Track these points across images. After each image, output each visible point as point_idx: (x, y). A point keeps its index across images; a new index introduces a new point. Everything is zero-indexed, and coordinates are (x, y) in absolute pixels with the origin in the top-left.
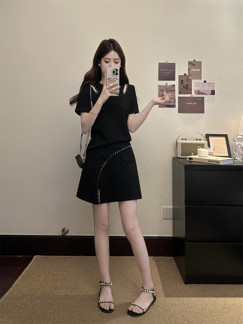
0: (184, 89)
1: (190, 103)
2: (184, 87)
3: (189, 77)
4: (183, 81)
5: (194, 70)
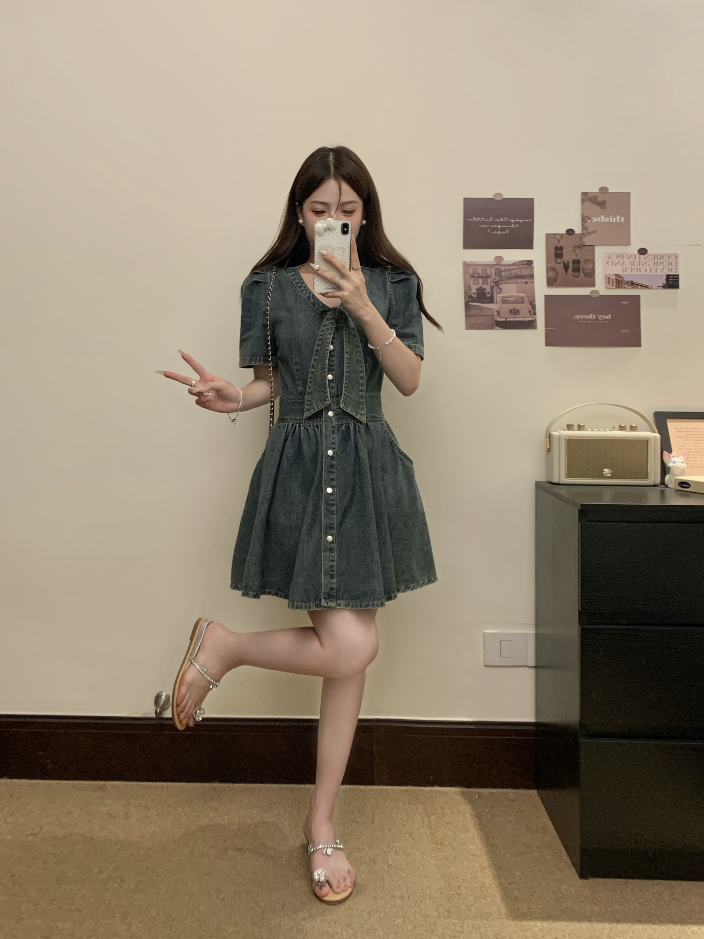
0: (566, 272)
1: (586, 317)
2: (566, 267)
3: (585, 240)
4: (561, 248)
5: (603, 218)
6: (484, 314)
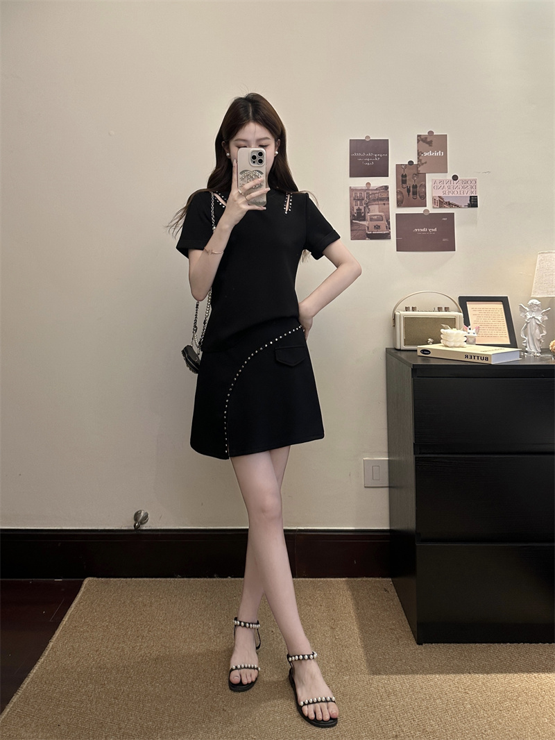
0: (409, 194)
1: (422, 230)
2: (409, 191)
3: (419, 169)
4: (406, 176)
5: (430, 153)
6: (360, 229)
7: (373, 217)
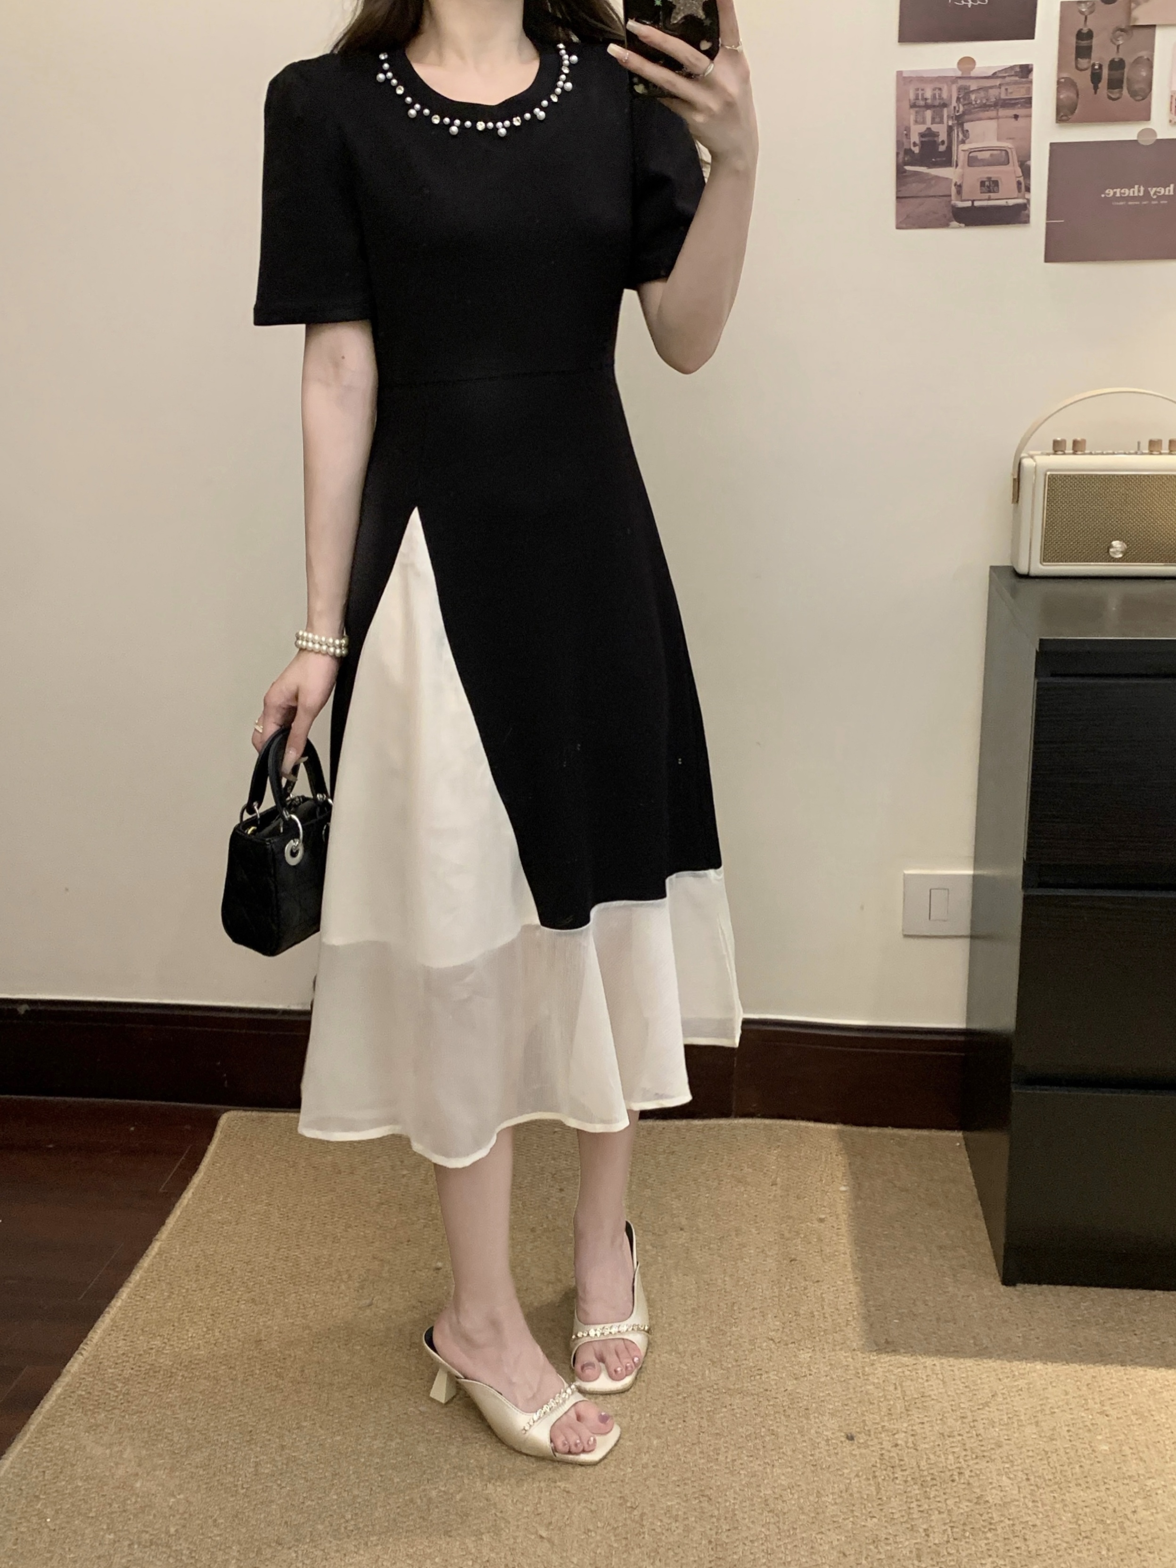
0: (1096, 88)
1: (1127, 192)
2: (1096, 78)
3: (1136, 13)
4: (1090, 35)
6: (931, 192)
7: (981, 155)
